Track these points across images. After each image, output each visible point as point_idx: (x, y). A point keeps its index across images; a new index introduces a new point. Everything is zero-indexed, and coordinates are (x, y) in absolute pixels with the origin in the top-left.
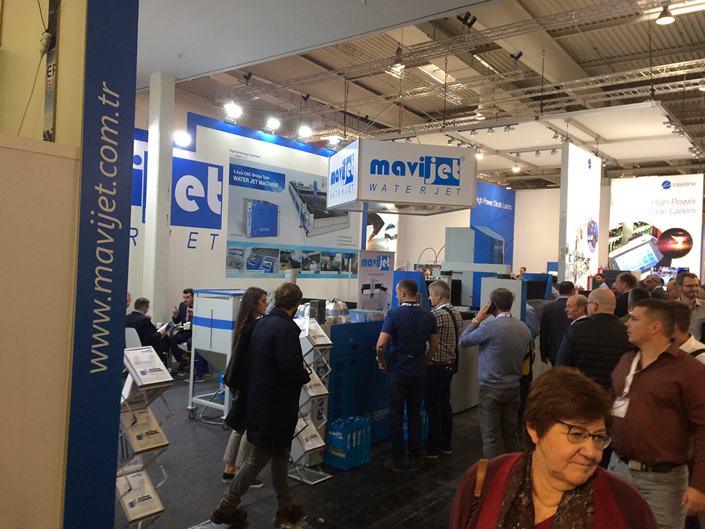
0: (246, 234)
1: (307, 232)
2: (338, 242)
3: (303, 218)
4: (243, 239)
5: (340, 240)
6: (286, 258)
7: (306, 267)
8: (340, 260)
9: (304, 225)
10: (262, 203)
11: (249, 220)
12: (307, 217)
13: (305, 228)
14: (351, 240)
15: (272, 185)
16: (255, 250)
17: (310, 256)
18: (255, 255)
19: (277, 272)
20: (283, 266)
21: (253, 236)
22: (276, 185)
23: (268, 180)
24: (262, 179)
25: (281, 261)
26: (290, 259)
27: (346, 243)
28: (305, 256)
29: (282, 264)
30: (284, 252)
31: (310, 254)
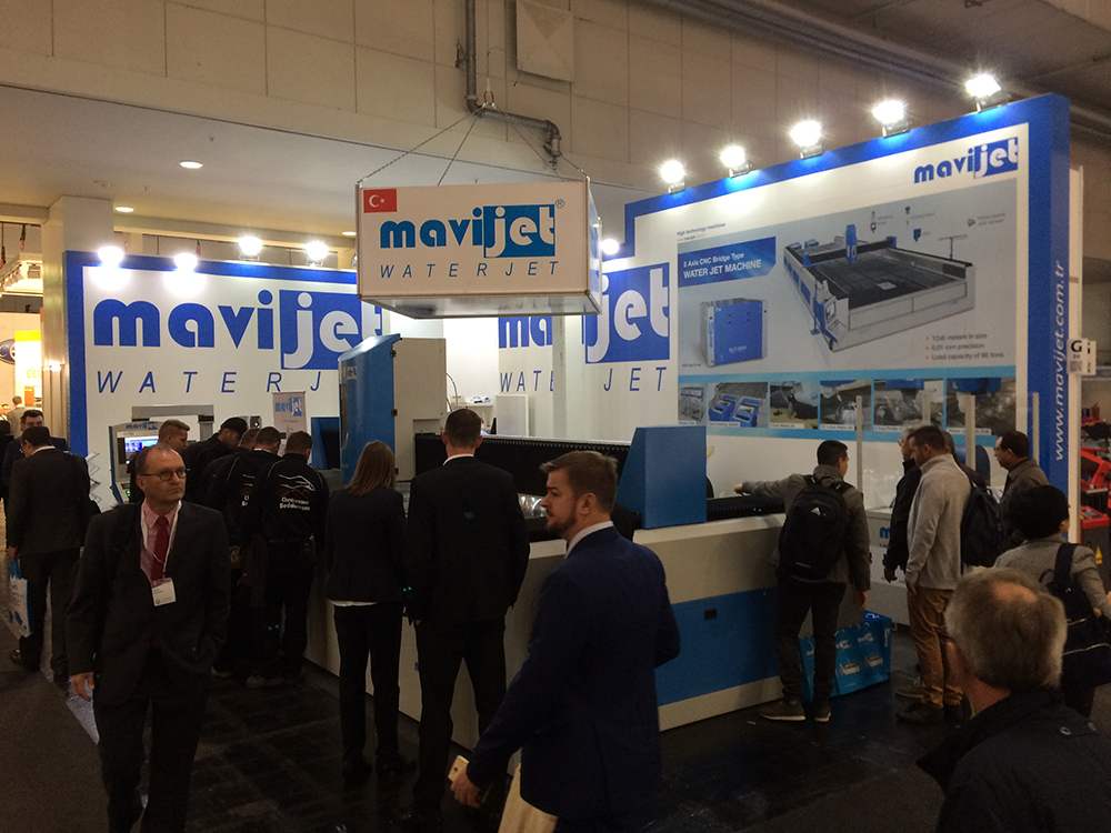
0: (706, 361)
1: (832, 342)
2: (930, 353)
3: (819, 313)
4: (703, 370)
5: (940, 347)
6: (784, 400)
7: (832, 417)
8: (941, 398)
9: (823, 326)
10: (731, 303)
11: (710, 338)
12: (830, 309)
13: (826, 333)
14: (979, 341)
15: (748, 265)
16: (722, 387)
17: (842, 393)
18: (723, 395)
19: (765, 426)
20: (777, 414)
21: (718, 363)
22: (757, 263)
23: (741, 260)
24: (731, 262)
25: (773, 405)
26: (792, 400)
27: (963, 352)
28: (828, 392)
29: (776, 410)
30: (778, 388)
31: (843, 387)
